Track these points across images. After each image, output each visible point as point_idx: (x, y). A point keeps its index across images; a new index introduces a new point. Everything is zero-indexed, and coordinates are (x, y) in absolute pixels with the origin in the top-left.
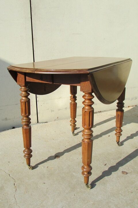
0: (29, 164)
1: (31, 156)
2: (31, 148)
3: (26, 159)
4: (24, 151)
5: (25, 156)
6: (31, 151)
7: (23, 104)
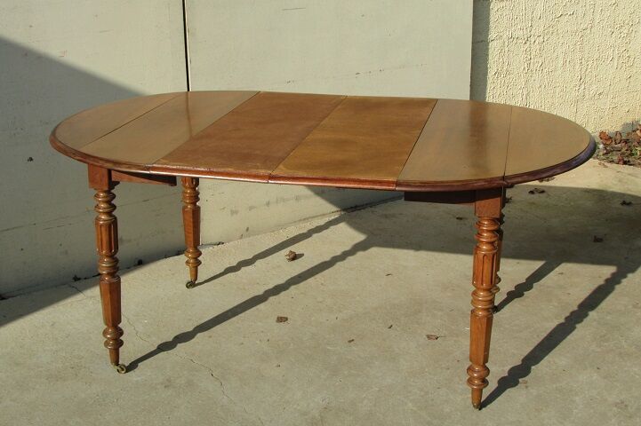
0: (116, 362)
1: (121, 343)
2: (120, 325)
3: (108, 351)
4: (105, 333)
5: (106, 344)
6: (120, 332)
7: (103, 229)
